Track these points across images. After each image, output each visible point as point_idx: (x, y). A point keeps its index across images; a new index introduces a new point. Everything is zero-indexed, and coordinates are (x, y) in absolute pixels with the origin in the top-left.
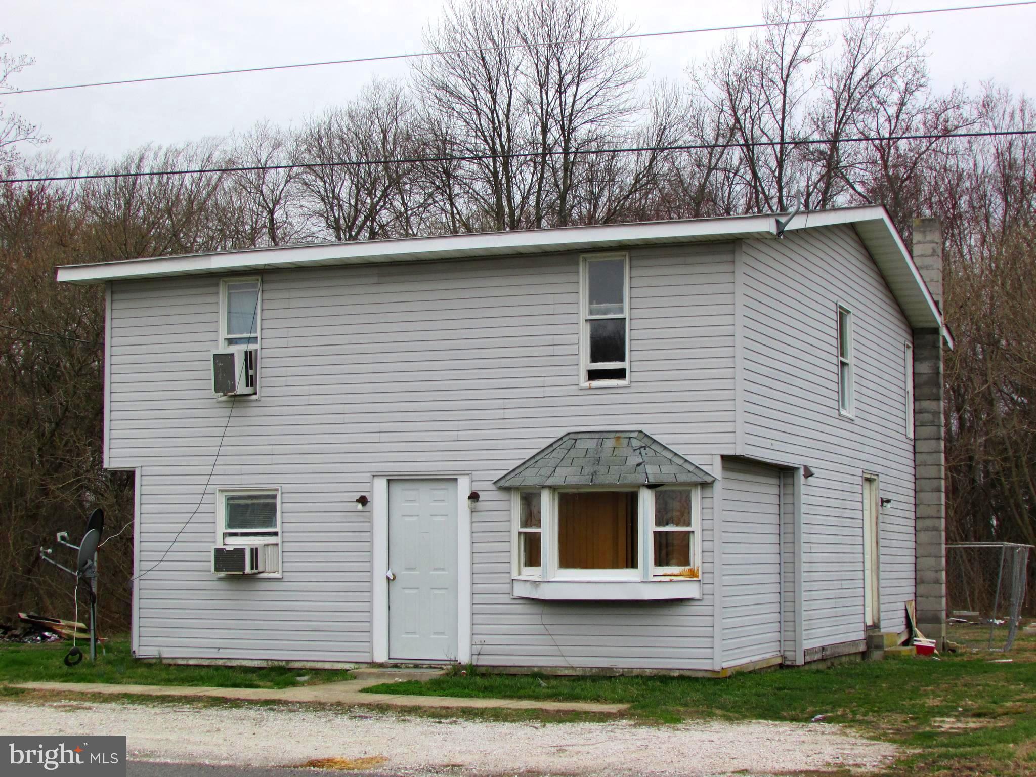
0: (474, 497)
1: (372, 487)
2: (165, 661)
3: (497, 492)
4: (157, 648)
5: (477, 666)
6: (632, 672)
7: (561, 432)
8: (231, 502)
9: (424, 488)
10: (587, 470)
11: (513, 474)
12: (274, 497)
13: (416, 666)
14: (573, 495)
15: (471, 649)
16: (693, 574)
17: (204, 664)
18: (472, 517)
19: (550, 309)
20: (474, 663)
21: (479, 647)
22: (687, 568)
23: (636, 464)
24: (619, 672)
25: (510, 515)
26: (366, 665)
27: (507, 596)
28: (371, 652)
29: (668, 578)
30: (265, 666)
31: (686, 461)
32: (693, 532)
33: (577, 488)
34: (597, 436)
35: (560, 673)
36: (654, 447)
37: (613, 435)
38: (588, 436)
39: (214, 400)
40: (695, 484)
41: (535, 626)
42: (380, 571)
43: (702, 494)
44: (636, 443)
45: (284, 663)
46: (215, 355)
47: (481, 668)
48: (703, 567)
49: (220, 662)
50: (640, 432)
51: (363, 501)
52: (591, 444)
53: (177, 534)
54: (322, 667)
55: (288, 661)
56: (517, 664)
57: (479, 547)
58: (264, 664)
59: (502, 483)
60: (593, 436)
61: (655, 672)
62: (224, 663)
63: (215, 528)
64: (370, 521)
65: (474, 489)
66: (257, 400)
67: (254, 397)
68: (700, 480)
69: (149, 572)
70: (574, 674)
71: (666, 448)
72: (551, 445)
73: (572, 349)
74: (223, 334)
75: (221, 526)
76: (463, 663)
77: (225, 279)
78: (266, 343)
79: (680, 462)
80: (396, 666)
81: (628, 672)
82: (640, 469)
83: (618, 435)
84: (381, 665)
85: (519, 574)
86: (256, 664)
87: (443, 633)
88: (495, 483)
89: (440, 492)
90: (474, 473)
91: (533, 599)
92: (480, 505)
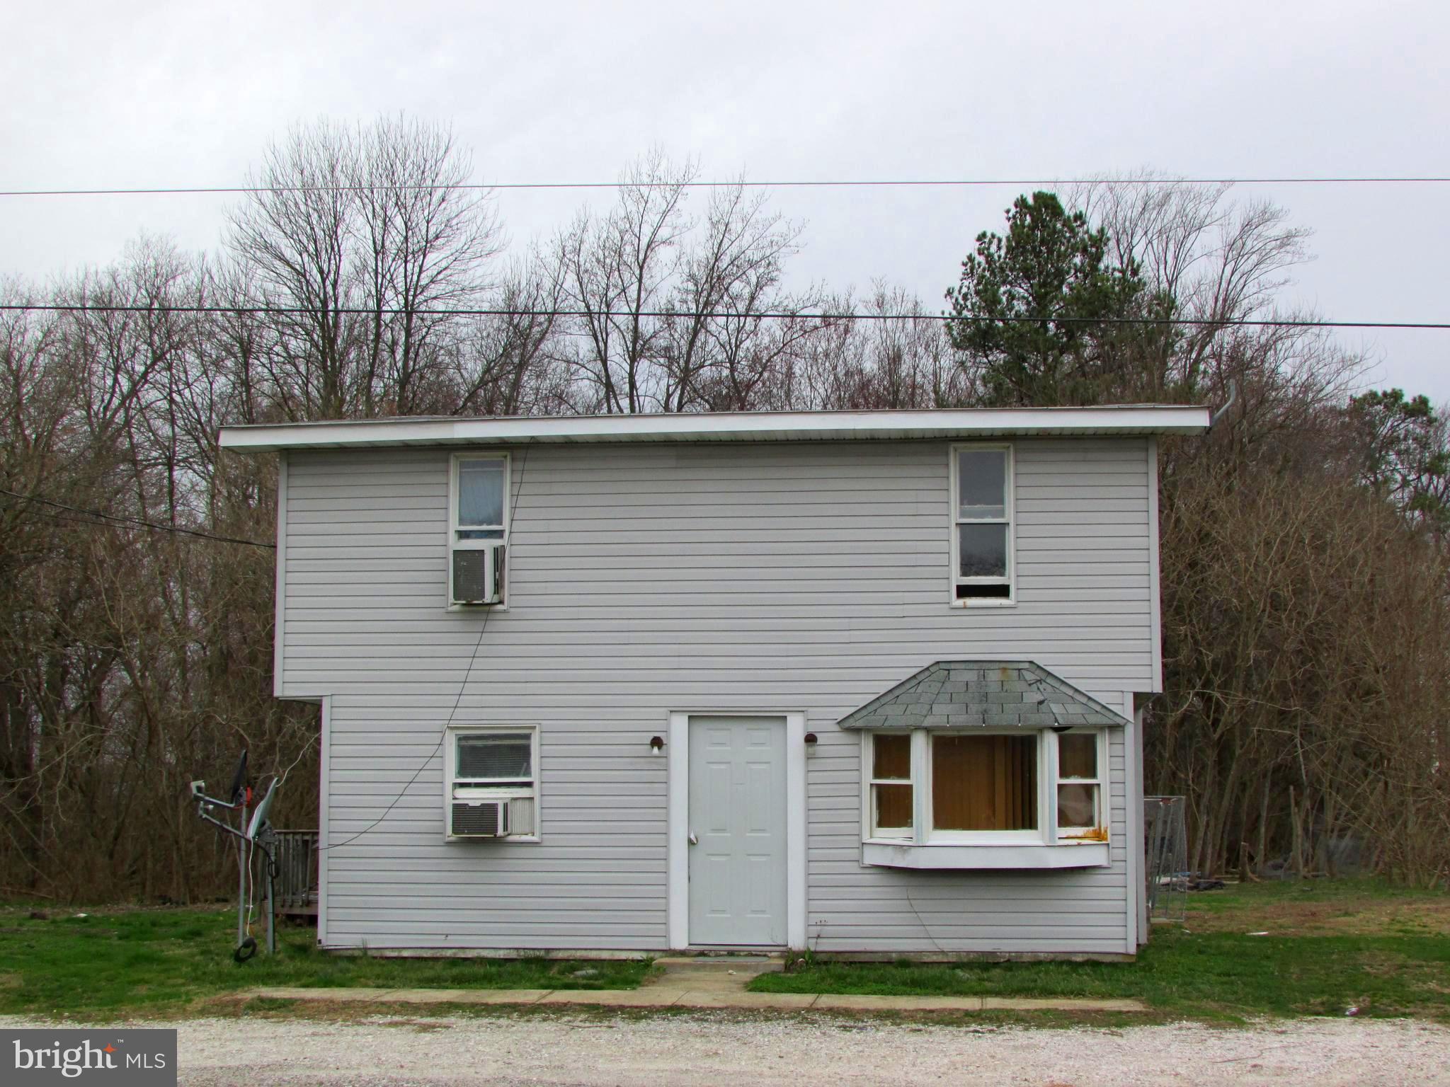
0: (810, 739)
1: (669, 725)
2: (370, 953)
3: (840, 734)
4: (360, 936)
5: (816, 952)
6: (1021, 957)
7: (927, 661)
8: (464, 743)
9: (737, 730)
10: (974, 708)
11: (864, 712)
12: (528, 737)
13: (731, 954)
14: (952, 739)
15: (807, 931)
16: (1099, 836)
17: (425, 955)
18: (807, 765)
19: (910, 509)
20: (812, 949)
21: (819, 928)
22: (1091, 828)
23: (1036, 701)
24: (1004, 957)
25: (860, 763)
26: (660, 954)
27: (856, 864)
28: (666, 936)
29: (1075, 842)
30: (515, 957)
31: (1090, 698)
32: (1098, 785)
33: (958, 731)
34: (976, 666)
35: (926, 959)
36: (1049, 680)
37: (996, 666)
38: (963, 666)
39: (443, 610)
40: (1102, 728)
41: (894, 902)
42: (679, 834)
43: (1110, 739)
44: (1030, 676)
45: (542, 953)
46: (455, 552)
47: (822, 955)
48: (1112, 828)
49: (449, 953)
50: (1031, 662)
51: (657, 742)
52: (971, 676)
53: (406, 785)
54: (598, 957)
55: (548, 950)
56: (869, 949)
57: (815, 802)
58: (513, 955)
59: (851, 723)
60: (971, 666)
61: (1052, 956)
62: (455, 954)
63: (443, 776)
64: (667, 769)
65: (811, 730)
66: (505, 612)
67: (500, 607)
68: (1110, 722)
69: (362, 835)
70: (945, 960)
71: (1063, 682)
72: (914, 677)
73: (943, 559)
74: (454, 525)
75: (451, 775)
76: (793, 949)
77: (457, 454)
78: (517, 538)
79: (1084, 700)
80: (702, 954)
81: (1017, 957)
82: (1042, 707)
83: (1004, 666)
84: (683, 953)
85: (871, 837)
86: (501, 954)
87: (763, 912)
88: (839, 723)
89: (762, 733)
90: (810, 709)
91: (890, 868)
92: (819, 750)
